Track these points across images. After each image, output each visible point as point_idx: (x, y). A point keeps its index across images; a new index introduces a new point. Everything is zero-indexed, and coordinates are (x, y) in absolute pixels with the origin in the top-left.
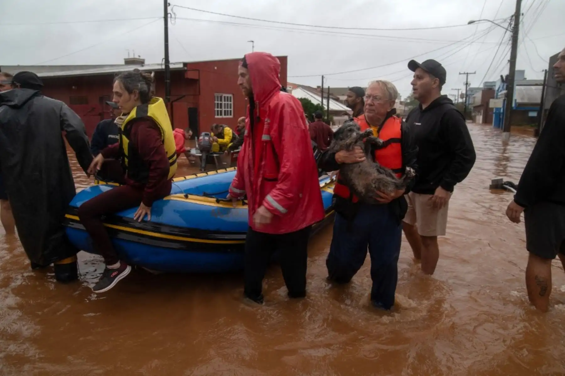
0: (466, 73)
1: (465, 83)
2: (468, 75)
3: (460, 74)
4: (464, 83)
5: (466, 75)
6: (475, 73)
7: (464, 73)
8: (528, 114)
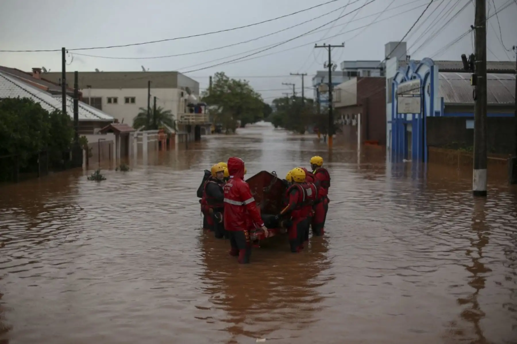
0: (327, 45)
1: (327, 64)
2: (331, 48)
3: (316, 47)
4: (325, 65)
5: (328, 48)
6: (343, 46)
7: (324, 46)
8: (465, 124)
